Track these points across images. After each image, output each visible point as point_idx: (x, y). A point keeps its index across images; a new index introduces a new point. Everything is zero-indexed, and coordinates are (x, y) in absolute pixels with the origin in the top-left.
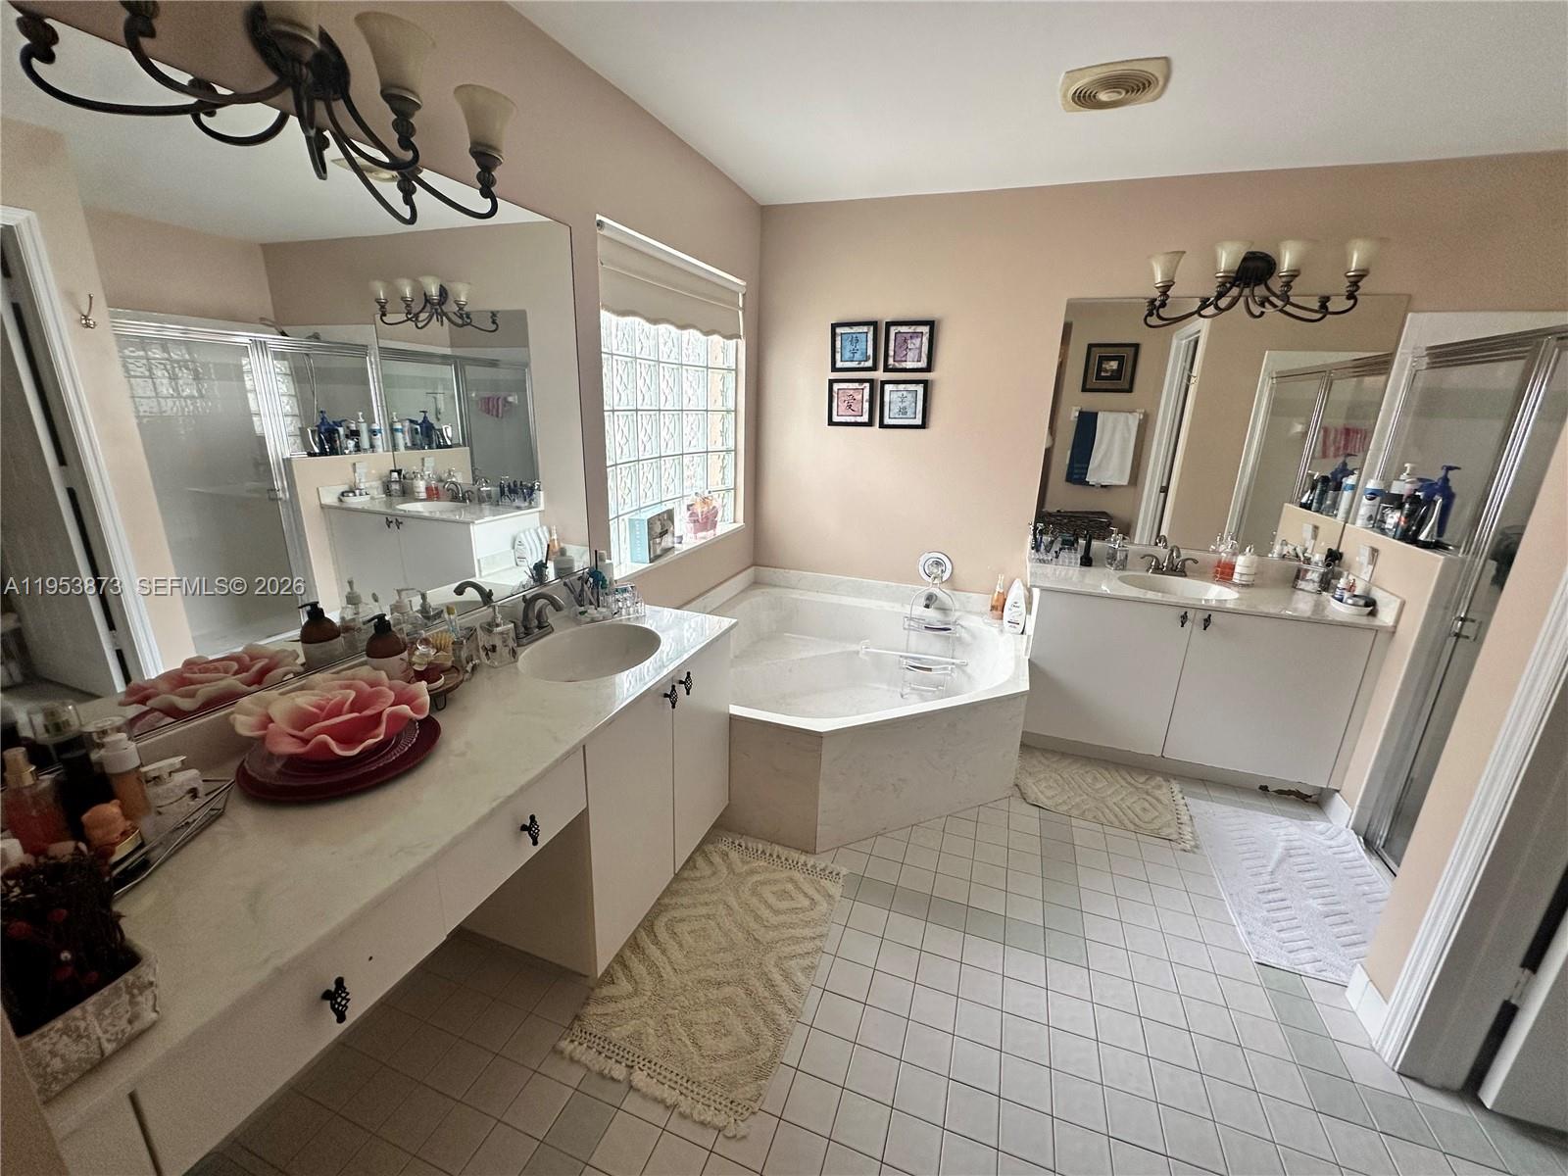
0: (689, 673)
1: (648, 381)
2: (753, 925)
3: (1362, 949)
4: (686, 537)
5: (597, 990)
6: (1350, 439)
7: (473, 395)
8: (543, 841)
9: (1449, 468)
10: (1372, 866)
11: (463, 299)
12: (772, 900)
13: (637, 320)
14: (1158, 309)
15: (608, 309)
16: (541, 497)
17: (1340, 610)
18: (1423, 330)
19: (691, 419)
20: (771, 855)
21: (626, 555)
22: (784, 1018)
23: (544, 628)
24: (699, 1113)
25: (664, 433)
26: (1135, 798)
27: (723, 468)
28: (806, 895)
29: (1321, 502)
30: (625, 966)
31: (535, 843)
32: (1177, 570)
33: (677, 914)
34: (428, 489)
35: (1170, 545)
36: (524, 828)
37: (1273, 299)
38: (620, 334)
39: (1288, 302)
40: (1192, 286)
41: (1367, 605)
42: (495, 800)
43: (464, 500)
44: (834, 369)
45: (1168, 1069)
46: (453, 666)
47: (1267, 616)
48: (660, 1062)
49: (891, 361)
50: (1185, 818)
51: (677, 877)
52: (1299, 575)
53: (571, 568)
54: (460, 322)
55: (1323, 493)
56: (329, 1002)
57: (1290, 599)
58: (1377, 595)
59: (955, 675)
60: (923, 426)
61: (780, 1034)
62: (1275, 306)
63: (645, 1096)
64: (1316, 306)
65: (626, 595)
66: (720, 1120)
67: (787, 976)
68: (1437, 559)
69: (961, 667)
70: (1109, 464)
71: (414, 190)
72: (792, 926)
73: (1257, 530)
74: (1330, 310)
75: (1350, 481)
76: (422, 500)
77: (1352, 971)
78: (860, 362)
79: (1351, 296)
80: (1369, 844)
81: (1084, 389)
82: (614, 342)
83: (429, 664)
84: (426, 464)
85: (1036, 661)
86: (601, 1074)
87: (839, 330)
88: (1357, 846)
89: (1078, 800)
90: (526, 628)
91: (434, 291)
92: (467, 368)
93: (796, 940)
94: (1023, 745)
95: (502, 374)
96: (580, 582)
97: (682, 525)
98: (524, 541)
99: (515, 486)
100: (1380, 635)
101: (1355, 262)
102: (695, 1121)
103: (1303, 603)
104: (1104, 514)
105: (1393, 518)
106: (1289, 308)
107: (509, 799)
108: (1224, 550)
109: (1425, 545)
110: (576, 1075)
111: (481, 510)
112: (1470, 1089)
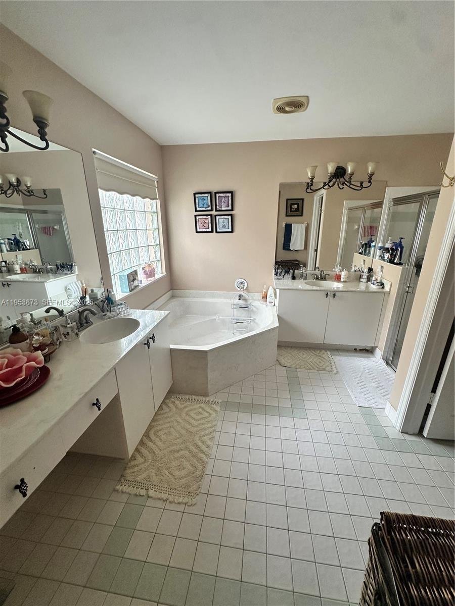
0: (153, 334)
1: (121, 218)
2: (189, 427)
3: (388, 396)
4: (143, 281)
5: (129, 464)
6: (372, 230)
7: (37, 226)
8: (102, 408)
9: (402, 238)
10: (388, 370)
11: (29, 184)
12: (194, 416)
13: (114, 193)
14: (310, 186)
15: (101, 189)
16: (76, 268)
17: (374, 287)
18: (391, 193)
19: (140, 233)
20: (192, 400)
21: (119, 290)
22: (205, 458)
23: (88, 323)
24: (177, 500)
25: (130, 239)
26: (317, 358)
27: (155, 252)
28: (207, 412)
29: (365, 252)
30: (140, 452)
31: (99, 409)
32: (323, 278)
33: (158, 428)
34: (21, 269)
35: (320, 270)
36: (94, 404)
37: (346, 183)
38: (107, 199)
39: (351, 184)
40: (320, 178)
41: (381, 285)
42: (80, 395)
43: (39, 272)
44: (196, 211)
45: (335, 446)
46: (50, 343)
47: (352, 292)
48: (159, 485)
49: (218, 207)
50: (333, 363)
51: (156, 414)
52: (361, 277)
53: (97, 297)
54: (29, 194)
55: (366, 249)
56: (18, 490)
57: (359, 285)
58: (384, 281)
59: (252, 323)
60: (232, 231)
61: (204, 464)
62: (347, 185)
63: (155, 499)
64: (359, 185)
65: (123, 306)
66: (186, 500)
67: (203, 443)
68: (400, 268)
69: (253, 320)
70: (297, 242)
71: (6, 136)
72: (203, 424)
73: (346, 263)
74: (364, 186)
75: (373, 244)
76: (19, 274)
77: (386, 403)
78: (206, 208)
79: (370, 182)
80: (387, 363)
81: (286, 216)
82: (105, 203)
83: (40, 343)
84: (18, 258)
85: (281, 316)
86: (136, 495)
87: (197, 196)
88: (383, 363)
89: (298, 362)
90: (81, 324)
91: (14, 180)
92: (33, 214)
93: (206, 429)
94: (278, 346)
95: (50, 217)
96: (102, 303)
97: (141, 276)
98: (71, 288)
99: (63, 265)
100: (386, 294)
101: (370, 170)
102: (176, 503)
103: (362, 286)
104: (297, 260)
105: (387, 256)
106: (351, 186)
107: (86, 394)
108: (337, 270)
109: (396, 264)
110: (124, 498)
111: (48, 276)
112: (420, 433)
